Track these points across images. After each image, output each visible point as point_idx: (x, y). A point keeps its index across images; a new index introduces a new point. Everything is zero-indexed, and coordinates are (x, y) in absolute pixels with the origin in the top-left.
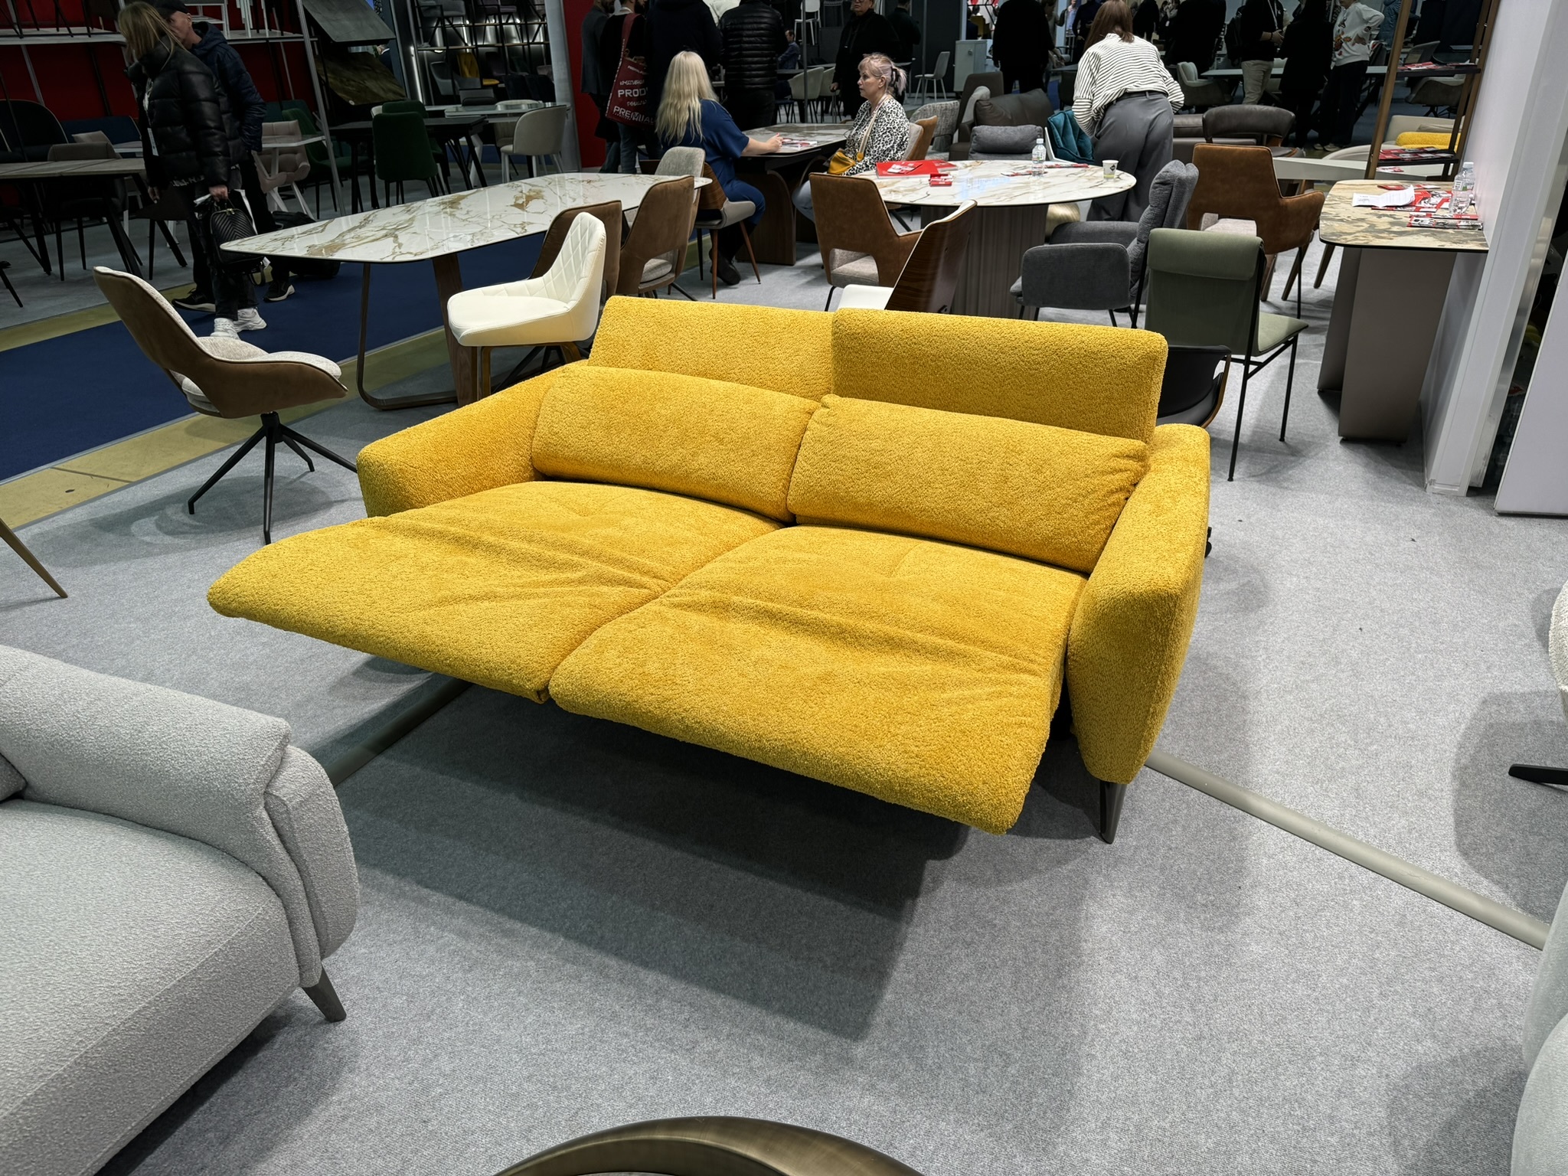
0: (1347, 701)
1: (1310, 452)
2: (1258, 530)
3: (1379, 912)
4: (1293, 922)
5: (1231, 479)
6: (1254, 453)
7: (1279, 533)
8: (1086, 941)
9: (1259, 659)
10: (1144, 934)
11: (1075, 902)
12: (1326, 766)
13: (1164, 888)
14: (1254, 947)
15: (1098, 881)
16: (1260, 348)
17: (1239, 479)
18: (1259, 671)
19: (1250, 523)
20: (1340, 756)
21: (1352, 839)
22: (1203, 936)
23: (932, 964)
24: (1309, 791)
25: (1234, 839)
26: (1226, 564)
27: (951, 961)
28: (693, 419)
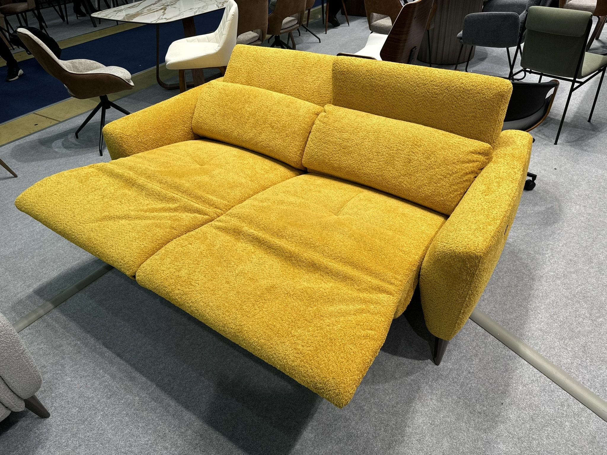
0: (591, 288)
1: (603, 129)
2: (564, 175)
3: (580, 432)
4: (528, 432)
5: (556, 143)
6: (572, 128)
7: (575, 178)
8: (409, 427)
9: (547, 256)
10: (442, 427)
11: (409, 401)
12: (570, 329)
13: (460, 398)
14: (501, 446)
15: (425, 389)
16: (583, 74)
17: (560, 144)
18: (544, 263)
19: (561, 171)
20: (579, 323)
21: (574, 380)
22: (474, 433)
23: (325, 430)
24: (556, 345)
25: (507, 370)
26: (541, 195)
27: (335, 429)
28: (261, 114)
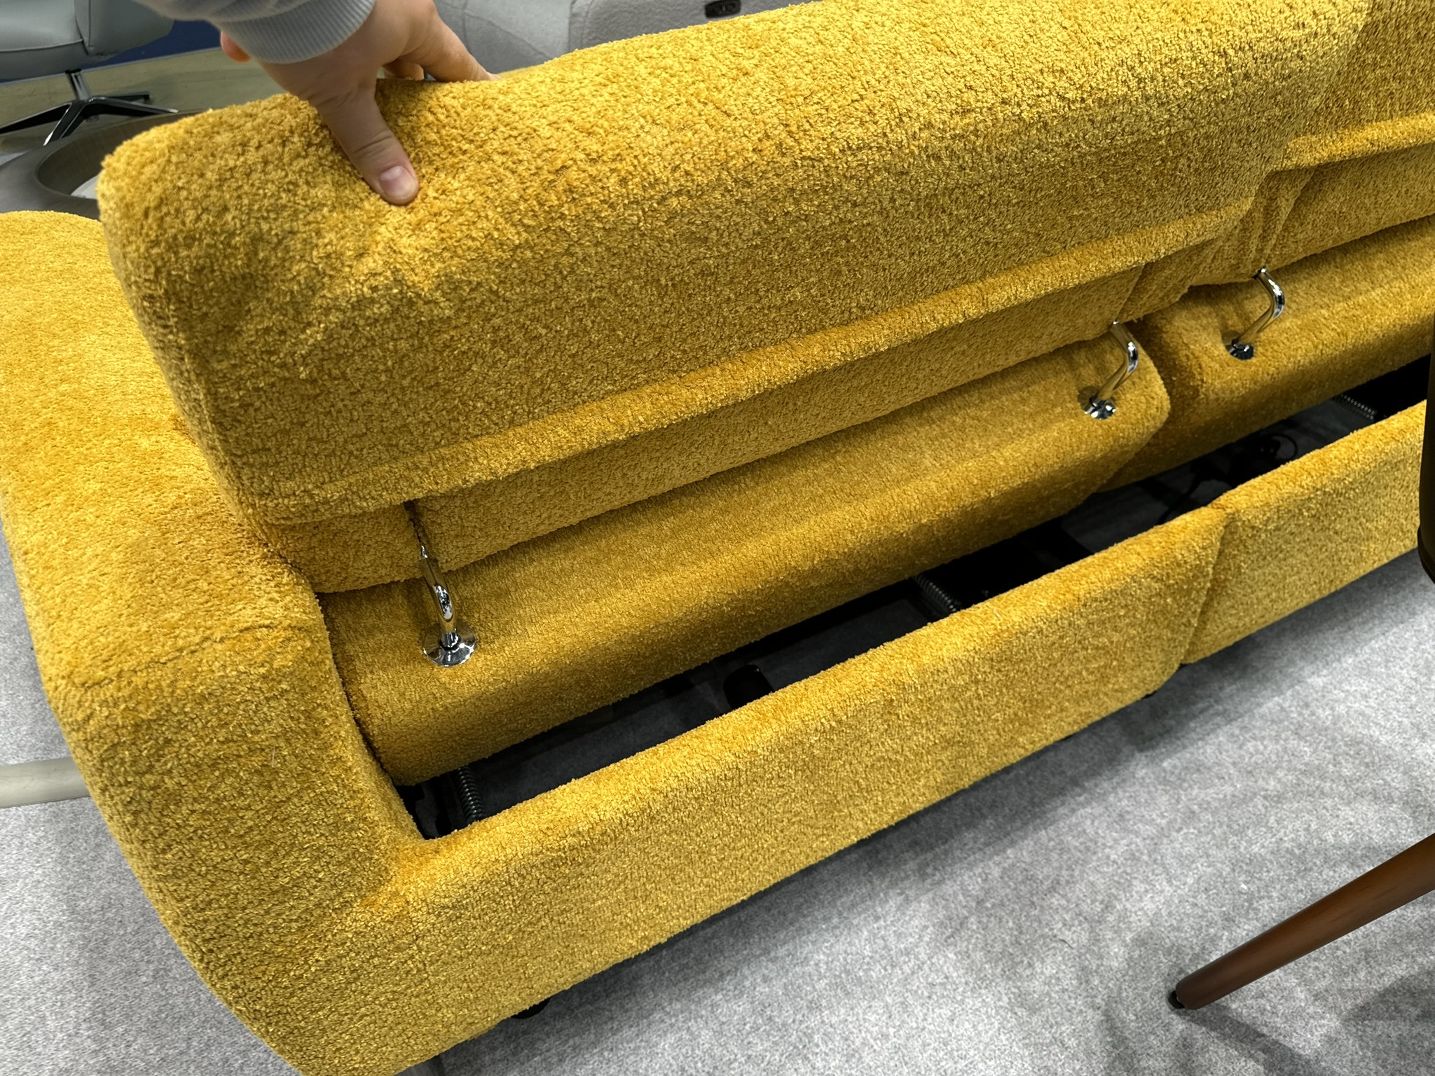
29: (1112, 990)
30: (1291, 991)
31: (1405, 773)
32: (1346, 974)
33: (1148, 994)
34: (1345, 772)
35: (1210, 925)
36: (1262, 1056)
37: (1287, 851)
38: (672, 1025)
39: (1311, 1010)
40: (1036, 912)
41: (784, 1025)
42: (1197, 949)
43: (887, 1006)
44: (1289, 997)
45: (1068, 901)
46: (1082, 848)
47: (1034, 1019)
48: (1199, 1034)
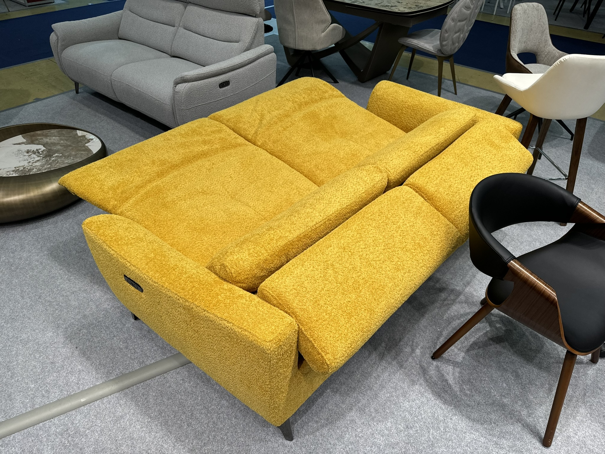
29: (419, 360)
30: (454, 350)
31: (464, 296)
32: (463, 343)
33: (427, 358)
34: (452, 298)
35: (434, 340)
36: (452, 365)
37: (445, 319)
38: (329, 395)
39: (458, 353)
40: (398, 347)
41: (354, 387)
42: (434, 346)
43: (374, 377)
44: (454, 351)
45: (404, 342)
46: (403, 329)
47: (406, 370)
48: (439, 364)
